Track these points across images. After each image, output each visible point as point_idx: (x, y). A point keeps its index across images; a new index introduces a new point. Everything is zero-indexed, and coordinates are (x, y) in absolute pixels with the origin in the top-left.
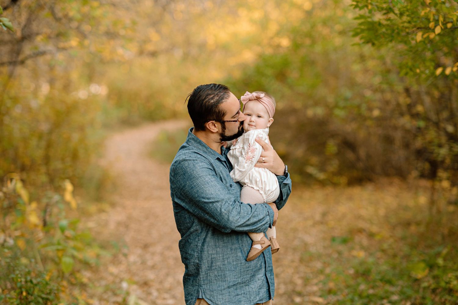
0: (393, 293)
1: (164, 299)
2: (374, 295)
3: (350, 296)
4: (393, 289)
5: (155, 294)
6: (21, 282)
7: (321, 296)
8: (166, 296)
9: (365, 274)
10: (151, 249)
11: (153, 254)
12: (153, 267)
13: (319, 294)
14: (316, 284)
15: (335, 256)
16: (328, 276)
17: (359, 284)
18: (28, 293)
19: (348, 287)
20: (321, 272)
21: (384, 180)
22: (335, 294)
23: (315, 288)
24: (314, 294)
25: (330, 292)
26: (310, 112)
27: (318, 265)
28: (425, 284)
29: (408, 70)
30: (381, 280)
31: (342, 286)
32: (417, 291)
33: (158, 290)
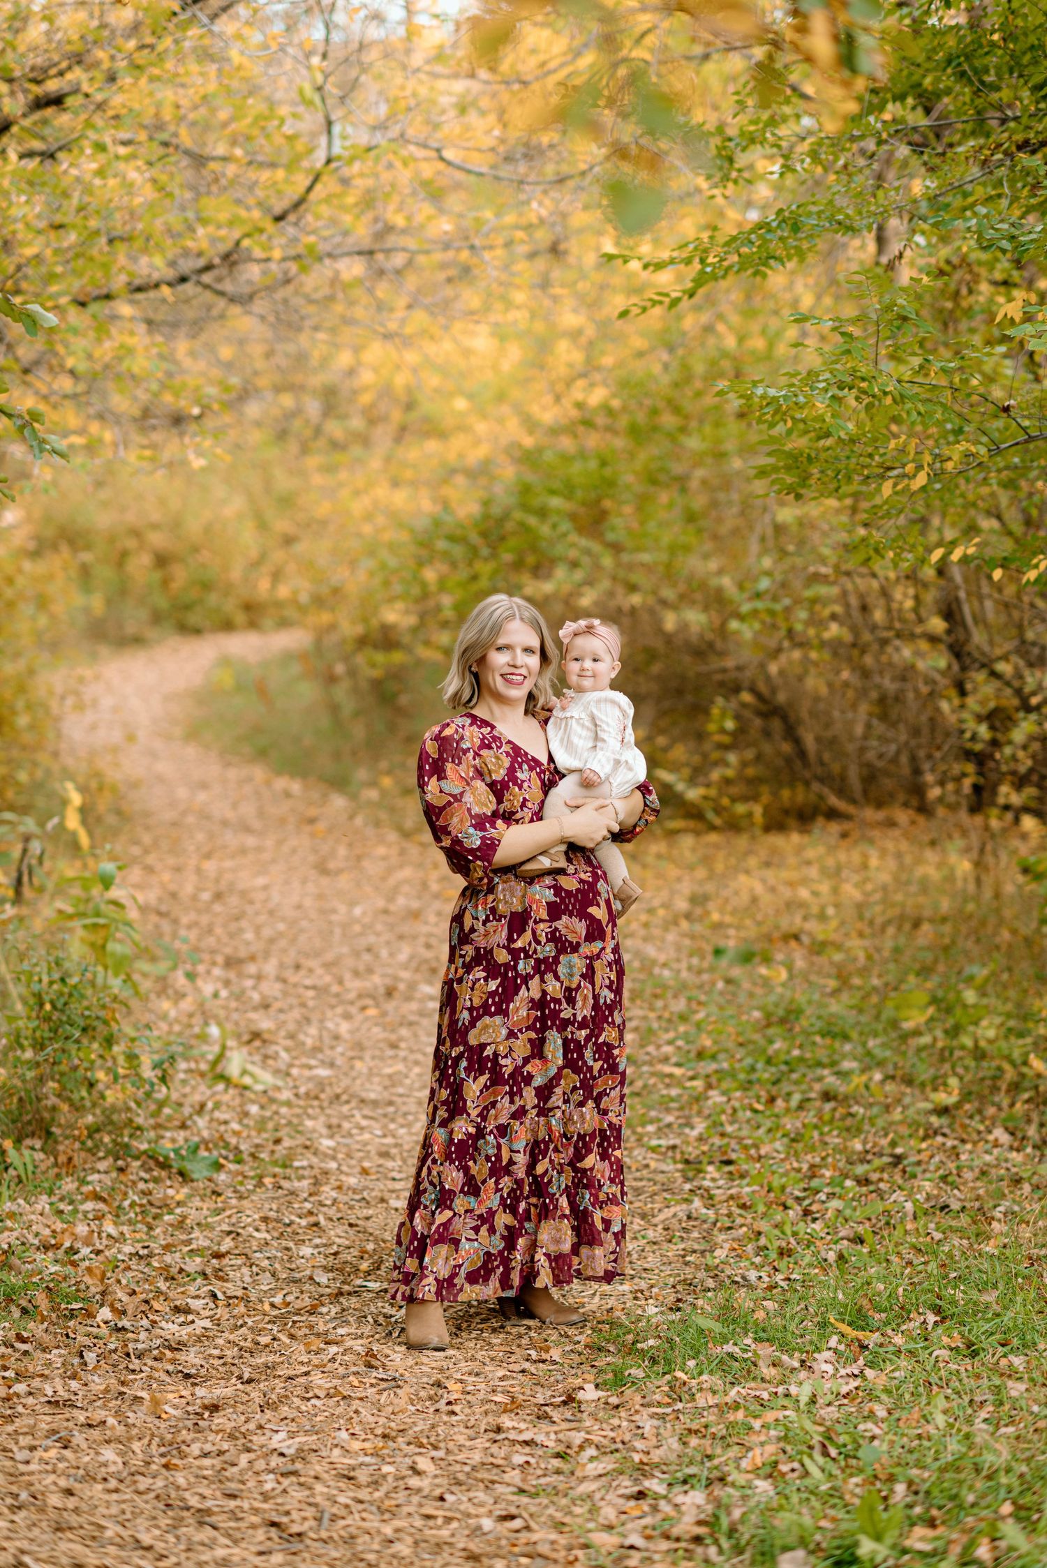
0: (844, 1056)
1: (310, 1068)
2: (801, 1059)
3: (749, 1061)
4: (848, 1047)
5: (283, 1054)
6: (40, 981)
7: (678, 1065)
8: (313, 1062)
9: (787, 1018)
10: (252, 969)
11: (259, 977)
12: (266, 1007)
13: (674, 1060)
14: (670, 1043)
15: (720, 985)
16: (698, 1026)
17: (771, 1042)
18: (54, 1006)
19: (741, 1045)
20: (683, 1018)
21: (870, 814)
22: (714, 1057)
23: (668, 1049)
24: (666, 1060)
25: (700, 1055)
26: (670, 622)
27: (680, 1005)
28: (926, 1040)
29: (872, 553)
30: (823, 1035)
31: (730, 1045)
32: (904, 1054)
33: (287, 1049)
